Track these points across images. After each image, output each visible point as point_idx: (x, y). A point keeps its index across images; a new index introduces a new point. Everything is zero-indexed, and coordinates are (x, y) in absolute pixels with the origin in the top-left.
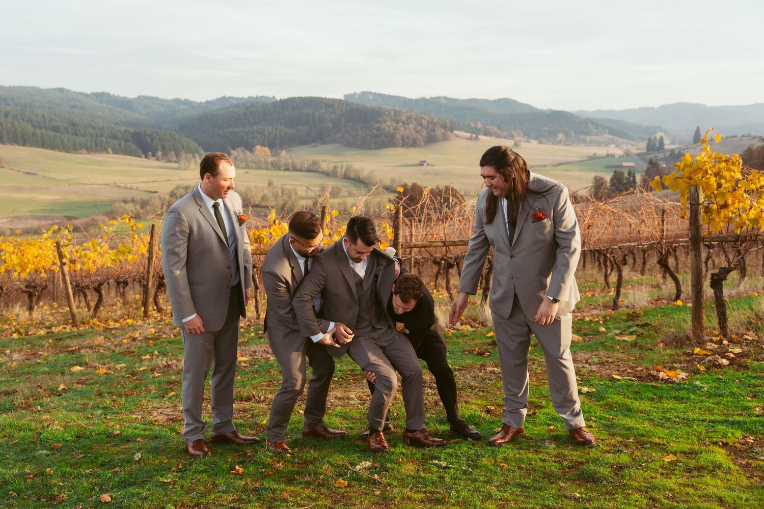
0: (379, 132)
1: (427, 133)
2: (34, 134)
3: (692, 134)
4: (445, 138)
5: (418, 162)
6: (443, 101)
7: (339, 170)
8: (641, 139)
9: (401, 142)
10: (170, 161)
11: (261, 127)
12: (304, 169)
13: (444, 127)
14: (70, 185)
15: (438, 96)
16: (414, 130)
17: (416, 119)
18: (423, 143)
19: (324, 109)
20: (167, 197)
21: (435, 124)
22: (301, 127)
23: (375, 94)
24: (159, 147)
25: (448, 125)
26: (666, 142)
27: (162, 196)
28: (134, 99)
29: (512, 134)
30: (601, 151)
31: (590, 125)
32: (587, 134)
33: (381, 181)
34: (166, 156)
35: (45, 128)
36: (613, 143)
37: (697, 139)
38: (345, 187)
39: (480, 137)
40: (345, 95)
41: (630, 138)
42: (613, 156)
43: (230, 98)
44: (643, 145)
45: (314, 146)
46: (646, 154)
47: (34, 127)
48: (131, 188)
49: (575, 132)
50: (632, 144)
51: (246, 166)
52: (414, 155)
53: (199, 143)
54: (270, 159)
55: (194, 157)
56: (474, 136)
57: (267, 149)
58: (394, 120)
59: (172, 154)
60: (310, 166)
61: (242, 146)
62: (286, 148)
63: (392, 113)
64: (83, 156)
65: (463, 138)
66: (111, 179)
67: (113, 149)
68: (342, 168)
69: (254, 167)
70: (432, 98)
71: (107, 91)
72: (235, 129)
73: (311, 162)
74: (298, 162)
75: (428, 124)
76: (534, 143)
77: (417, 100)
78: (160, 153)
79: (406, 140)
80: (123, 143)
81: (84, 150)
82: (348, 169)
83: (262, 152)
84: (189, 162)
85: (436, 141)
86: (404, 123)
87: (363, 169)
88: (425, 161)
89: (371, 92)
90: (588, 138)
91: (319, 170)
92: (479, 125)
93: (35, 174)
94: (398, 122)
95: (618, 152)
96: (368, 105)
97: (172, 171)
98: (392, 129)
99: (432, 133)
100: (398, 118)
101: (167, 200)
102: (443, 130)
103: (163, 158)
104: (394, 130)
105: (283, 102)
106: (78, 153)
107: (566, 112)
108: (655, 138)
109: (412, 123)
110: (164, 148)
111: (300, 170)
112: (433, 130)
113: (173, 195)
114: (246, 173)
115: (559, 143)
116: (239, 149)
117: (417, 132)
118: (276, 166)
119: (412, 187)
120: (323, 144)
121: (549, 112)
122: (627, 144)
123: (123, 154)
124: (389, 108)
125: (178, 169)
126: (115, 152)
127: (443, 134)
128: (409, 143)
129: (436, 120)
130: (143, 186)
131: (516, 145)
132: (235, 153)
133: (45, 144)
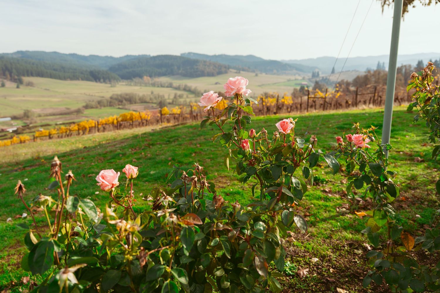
0: (197, 70)
1: (218, 70)
2: (47, 72)
3: (331, 70)
4: (226, 72)
5: (215, 83)
6: (224, 56)
7: (181, 86)
8: (310, 72)
9: (207, 74)
10: (106, 84)
11: (146, 68)
12: (166, 86)
13: (225, 67)
14: (65, 94)
15: (222, 54)
17: (213, 64)
18: (216, 75)
19: (173, 60)
20: (109, 99)
21: (221, 66)
22: (163, 68)
23: (194, 53)
25: (227, 67)
26: (320, 73)
27: (107, 99)
28: (88, 56)
29: (254, 70)
30: (293, 78)
31: (287, 66)
32: (286, 70)
35: (51, 69)
36: (297, 74)
37: (333, 72)
38: (185, 93)
40: (181, 54)
41: (305, 72)
42: (297, 80)
43: (130, 56)
44: (310, 75)
45: (169, 77)
46: (312, 79)
47: (46, 69)
48: (92, 95)
49: (281, 69)
50: (306, 75)
51: (140, 85)
52: (213, 80)
53: (119, 75)
54: (151, 82)
55: (117, 81)
56: (238, 71)
57: (149, 77)
58: (203, 65)
59: (107, 81)
60: (168, 85)
61: (137, 76)
62: (157, 77)
63: (203, 62)
64: (68, 82)
65: (233, 72)
66: (83, 91)
69: (144, 85)
70: (219, 55)
72: (134, 69)
73: (169, 83)
74: (163, 83)
75: (218, 66)
76: (264, 74)
77: (212, 56)
78: (102, 80)
79: (209, 73)
80: (86, 76)
81: (69, 79)
82: (186, 86)
83: (146, 78)
84: (115, 84)
85: (222, 74)
86: (208, 66)
87: (192, 86)
88: (218, 83)
89: (192, 53)
90: (287, 72)
91: (173, 86)
92: (240, 67)
93: (48, 90)
94: (205, 66)
95: (300, 78)
96: (191, 58)
97: (109, 88)
98: (203, 69)
99: (220, 70)
100: (206, 64)
101: (109, 101)
102: (225, 69)
103: (104, 82)
105: (155, 58)
106: (66, 81)
107: (277, 61)
108: (315, 72)
109: (212, 66)
110: (104, 78)
111: (164, 87)
113: (111, 98)
114: (140, 88)
115: (274, 74)
116: (137, 78)
117: (214, 70)
118: (154, 85)
120: (173, 75)
121: (269, 61)
122: (303, 74)
123: (86, 81)
124: (201, 59)
125: (111, 87)
126: (82, 80)
128: (211, 75)
129: (221, 64)
130: (97, 94)
131: (257, 75)
132: (134, 80)
133: (51, 76)
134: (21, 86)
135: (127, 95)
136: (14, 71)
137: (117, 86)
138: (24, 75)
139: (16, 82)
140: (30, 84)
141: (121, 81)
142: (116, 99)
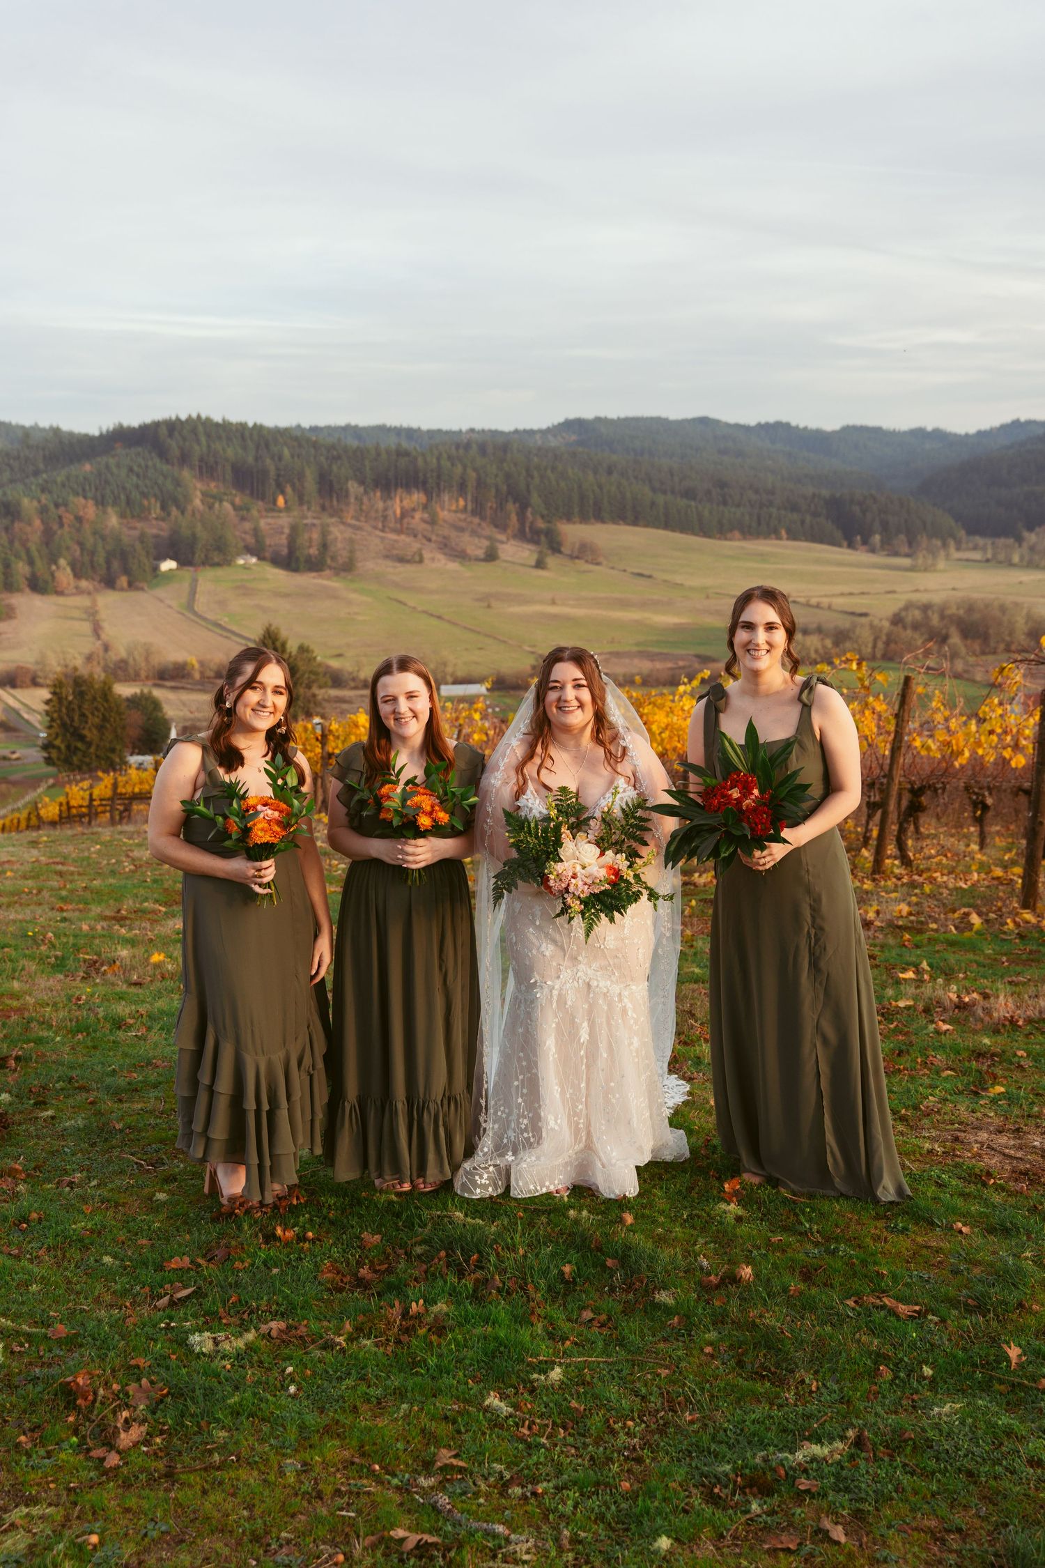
2: (653, 504)
10: (896, 554)
14: (708, 597)
20: (886, 624)
24: (877, 526)
27: (876, 622)
28: (834, 433)
34: (890, 544)
35: (673, 492)
43: (1030, 423)
47: (654, 490)
48: (818, 606)
53: (958, 518)
55: (945, 545)
59: (901, 540)
64: (735, 545)
67: (789, 531)
71: (784, 419)
72: (1036, 488)
78: (877, 538)
80: (808, 518)
81: (737, 534)
84: (935, 556)
93: (649, 577)
97: (900, 573)
101: (885, 631)
103: (882, 548)
106: (726, 539)
110: (885, 528)
113: (897, 620)
123: (806, 540)
125: (912, 569)
126: (793, 536)
130: (839, 602)
132: (1031, 538)
133: (669, 521)
134: (551, 561)
135: (971, 609)
136: (535, 499)
137: (941, 564)
138: (569, 518)
139: (537, 543)
140: (585, 553)
141: (964, 546)
142: (916, 627)
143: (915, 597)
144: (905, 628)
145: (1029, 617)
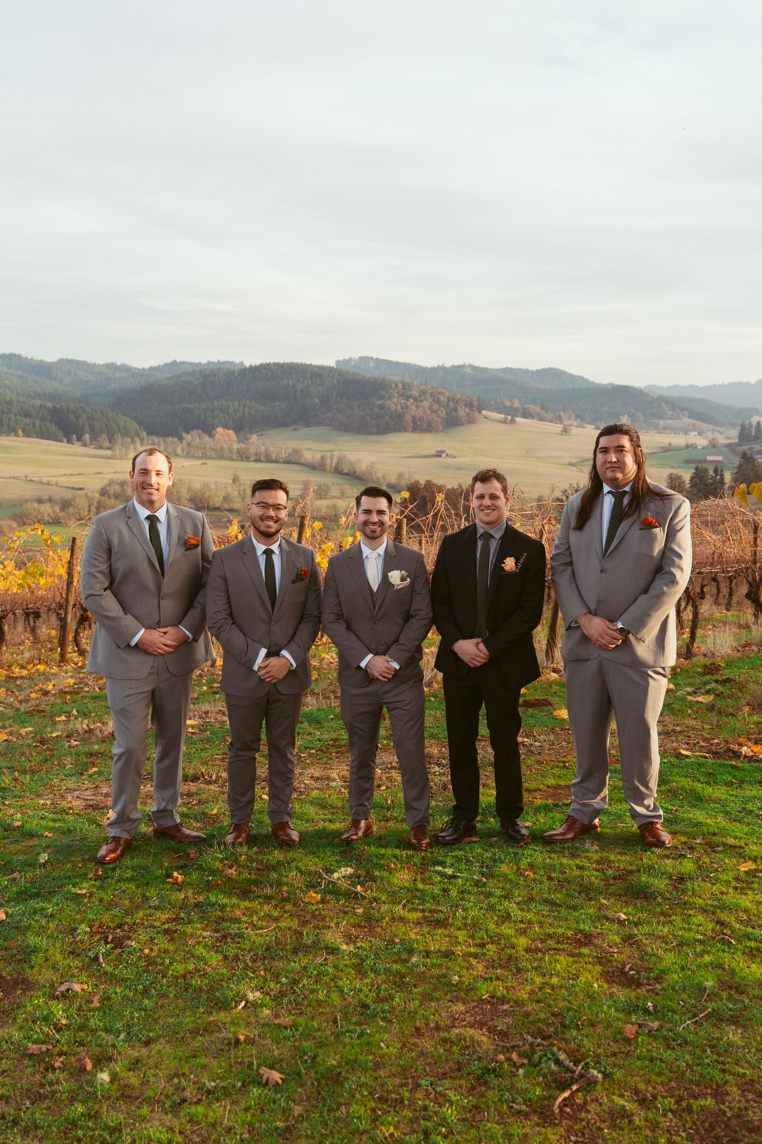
0: (382, 412)
1: (447, 414)
4: (471, 421)
5: (434, 452)
6: (469, 371)
7: (328, 461)
8: (732, 425)
9: (411, 424)
10: (101, 447)
11: (224, 403)
12: (281, 460)
13: (470, 405)
15: (462, 363)
16: (430, 409)
17: (432, 395)
18: (441, 427)
19: (309, 380)
20: (97, 495)
21: (457, 402)
22: (277, 404)
23: (377, 360)
24: (87, 428)
25: (475, 403)
27: (90, 494)
29: (559, 416)
30: (679, 440)
31: (664, 405)
32: (661, 417)
33: (384, 477)
34: (96, 441)
36: (694, 430)
38: (335, 484)
39: (518, 419)
40: (338, 362)
41: (717, 424)
42: (693, 447)
44: (734, 434)
45: (295, 430)
46: (739, 445)
48: (48, 483)
49: (644, 414)
50: (719, 432)
51: (203, 454)
52: (429, 442)
53: (140, 423)
54: (236, 446)
55: (133, 442)
56: (510, 418)
57: (231, 432)
58: (402, 396)
59: (104, 438)
60: (289, 455)
61: (198, 428)
62: (258, 432)
63: (400, 386)
65: (495, 421)
66: (21, 471)
67: (24, 431)
68: (332, 460)
69: (214, 456)
70: (453, 366)
72: (189, 406)
73: (290, 451)
74: (273, 451)
75: (449, 401)
76: (590, 428)
77: (433, 369)
78: (87, 437)
79: (419, 422)
80: (38, 422)
82: (340, 460)
83: (225, 436)
84: (127, 449)
85: (458, 425)
86: (415, 400)
87: (360, 461)
88: (443, 451)
89: (372, 358)
90: (662, 422)
91: (302, 461)
92: (517, 404)
94: (408, 398)
95: (702, 442)
96: (368, 375)
97: (104, 460)
98: (399, 408)
99: (454, 413)
100: (408, 393)
101: (96, 500)
102: (467, 410)
103: (91, 443)
104: (402, 408)
105: (255, 371)
107: (632, 388)
108: (750, 423)
109: (427, 400)
110: (92, 430)
111: (276, 462)
112: (455, 410)
113: (104, 492)
114: (202, 464)
116: (194, 432)
117: (433, 412)
118: (243, 456)
119: (425, 485)
120: (307, 426)
121: (610, 387)
122: (713, 431)
123: (37, 437)
124: (396, 379)
125: (111, 458)
126: (27, 434)
127: (468, 415)
128: (423, 426)
129: (458, 396)
130: (63, 480)
131: (565, 431)
132: (188, 437)
141: (145, 442)
142: (117, 496)
143: (115, 476)
144: (109, 497)
145: (189, 489)
